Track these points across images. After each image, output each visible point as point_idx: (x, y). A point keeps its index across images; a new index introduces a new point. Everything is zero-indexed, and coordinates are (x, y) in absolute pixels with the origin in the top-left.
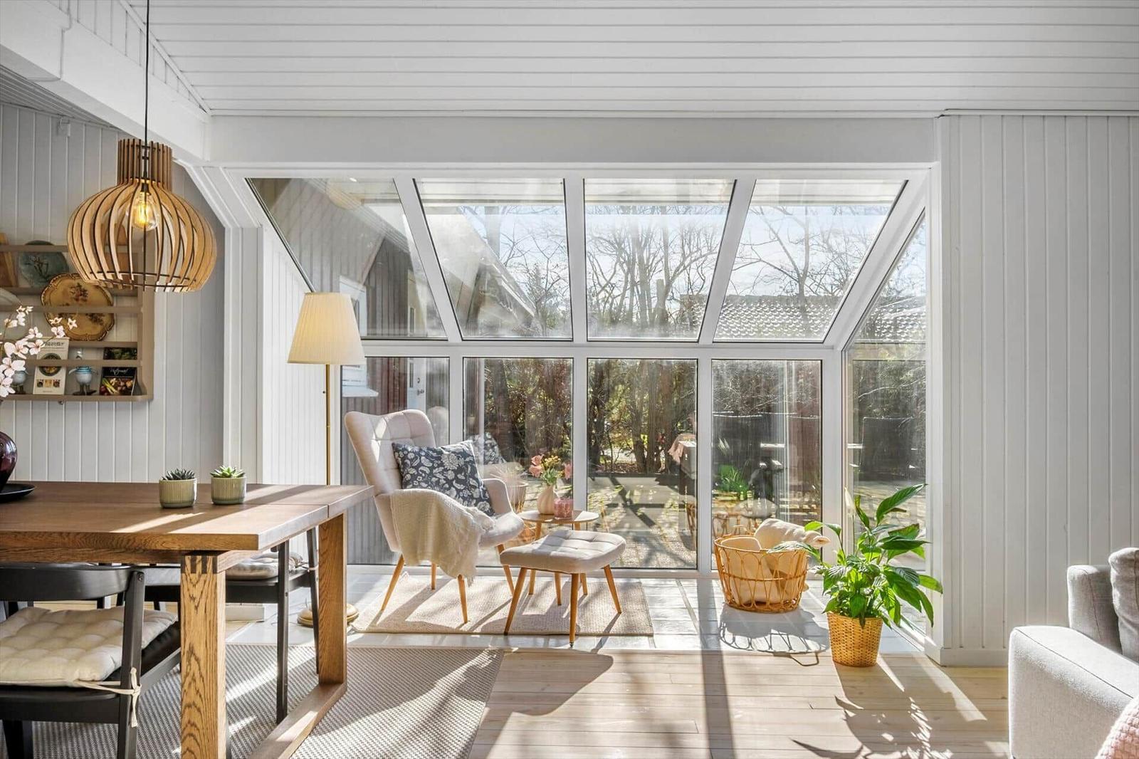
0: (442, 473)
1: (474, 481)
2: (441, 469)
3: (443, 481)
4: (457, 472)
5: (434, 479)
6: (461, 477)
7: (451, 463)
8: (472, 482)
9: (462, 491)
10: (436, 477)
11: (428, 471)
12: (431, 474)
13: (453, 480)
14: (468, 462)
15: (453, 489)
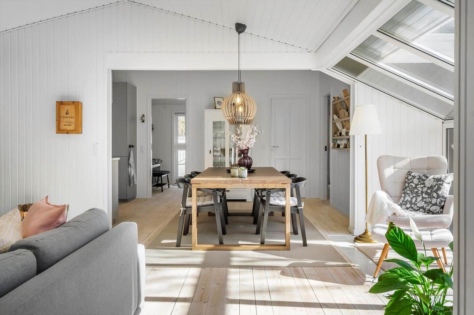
0: (422, 188)
1: (436, 195)
2: (422, 186)
3: (420, 192)
4: (428, 188)
5: (416, 190)
6: (429, 191)
7: (428, 183)
8: (435, 195)
9: (426, 198)
10: (418, 189)
11: (414, 185)
12: (416, 188)
13: (424, 192)
14: (438, 184)
15: (421, 196)
